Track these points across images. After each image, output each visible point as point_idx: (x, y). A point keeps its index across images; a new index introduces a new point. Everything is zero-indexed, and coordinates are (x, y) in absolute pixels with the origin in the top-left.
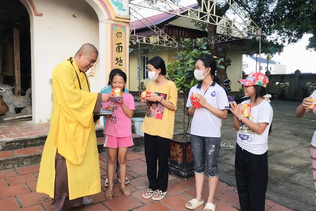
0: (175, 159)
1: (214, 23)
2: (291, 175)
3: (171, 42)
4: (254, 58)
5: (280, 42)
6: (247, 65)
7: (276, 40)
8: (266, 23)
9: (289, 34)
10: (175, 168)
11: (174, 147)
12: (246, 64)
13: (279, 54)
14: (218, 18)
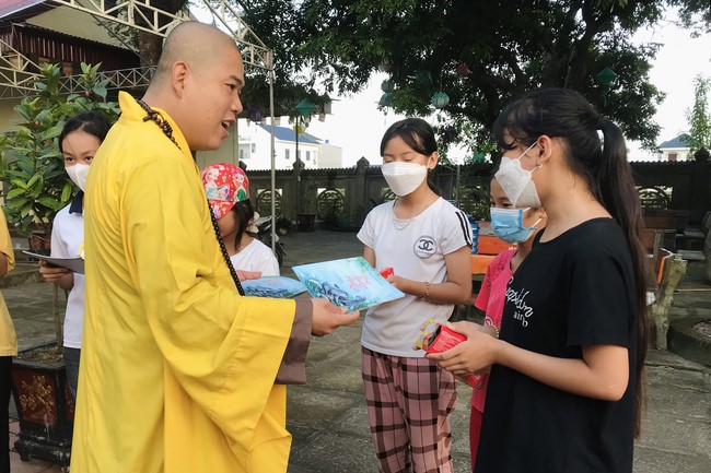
0: (33, 416)
1: (146, 26)
2: (339, 414)
3: (35, 76)
4: (267, 128)
5: (320, 89)
6: (254, 145)
7: (311, 83)
8: (286, 38)
9: (341, 71)
10: (37, 441)
11: (30, 382)
12: (250, 142)
13: (321, 119)
14: (159, 14)
